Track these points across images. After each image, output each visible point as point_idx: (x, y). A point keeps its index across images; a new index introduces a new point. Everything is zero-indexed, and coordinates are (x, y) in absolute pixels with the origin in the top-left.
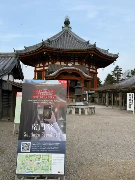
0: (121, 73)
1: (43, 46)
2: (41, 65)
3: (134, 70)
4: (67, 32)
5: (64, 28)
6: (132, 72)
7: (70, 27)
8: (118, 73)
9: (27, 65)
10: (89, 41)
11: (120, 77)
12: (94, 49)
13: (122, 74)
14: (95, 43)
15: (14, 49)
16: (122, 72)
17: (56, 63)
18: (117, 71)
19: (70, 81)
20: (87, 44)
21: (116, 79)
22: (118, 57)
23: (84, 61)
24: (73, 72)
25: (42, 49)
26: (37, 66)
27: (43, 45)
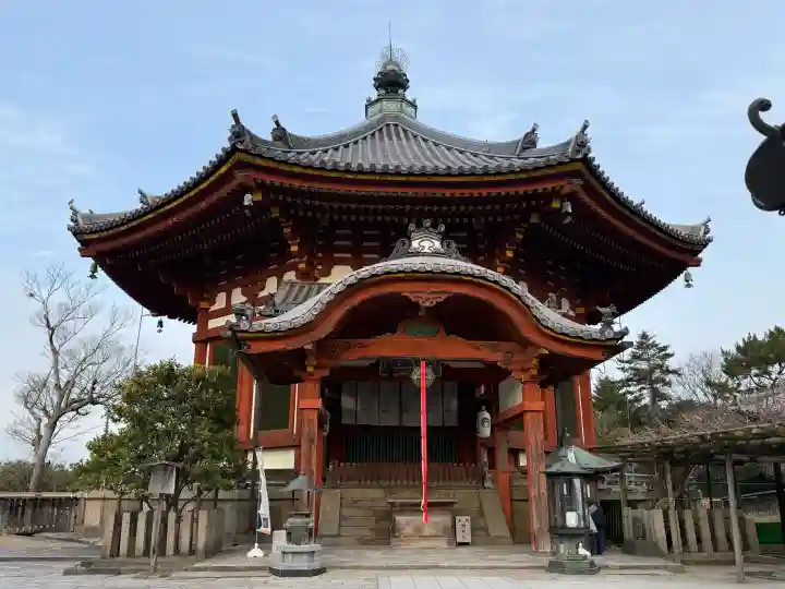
0: (668, 372)
1: (234, 149)
2: (238, 297)
3: (733, 350)
4: (396, 125)
5: (378, 106)
6: (726, 360)
7: (409, 98)
8: (652, 371)
9: (165, 319)
10: (534, 130)
11: (666, 390)
12: (579, 166)
13: (675, 372)
14: (585, 127)
15: (76, 205)
16: (671, 363)
17: (328, 274)
18: (648, 360)
19: (430, 371)
20: (524, 149)
21: (646, 400)
22: (710, 240)
23: (510, 254)
24: (457, 297)
25: (229, 175)
26: (213, 308)
27: (239, 146)
